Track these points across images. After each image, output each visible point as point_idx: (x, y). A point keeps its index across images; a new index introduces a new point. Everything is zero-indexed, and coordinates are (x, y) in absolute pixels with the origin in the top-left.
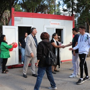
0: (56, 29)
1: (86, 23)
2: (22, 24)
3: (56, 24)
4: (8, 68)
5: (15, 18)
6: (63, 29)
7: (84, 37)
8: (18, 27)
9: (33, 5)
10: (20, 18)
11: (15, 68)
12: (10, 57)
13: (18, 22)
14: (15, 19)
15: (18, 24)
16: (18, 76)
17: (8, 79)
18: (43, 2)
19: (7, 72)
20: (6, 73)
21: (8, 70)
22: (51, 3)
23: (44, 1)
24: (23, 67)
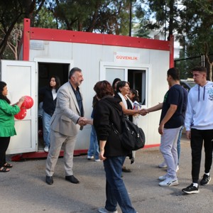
0: (129, 70)
1: (203, 57)
2: (48, 56)
3: (129, 58)
4: (13, 161)
5: (31, 41)
6: (145, 71)
7: (206, 91)
8: (39, 63)
9: (79, 13)
10: (42, 42)
11: (28, 159)
12: (15, 134)
13: (39, 52)
14: (31, 45)
15: (37, 57)
16: (32, 179)
17: (8, 186)
18: (106, 6)
19: (7, 170)
20: (4, 171)
21: (12, 164)
22: (124, 8)
23: (108, 4)
24: (46, 158)
